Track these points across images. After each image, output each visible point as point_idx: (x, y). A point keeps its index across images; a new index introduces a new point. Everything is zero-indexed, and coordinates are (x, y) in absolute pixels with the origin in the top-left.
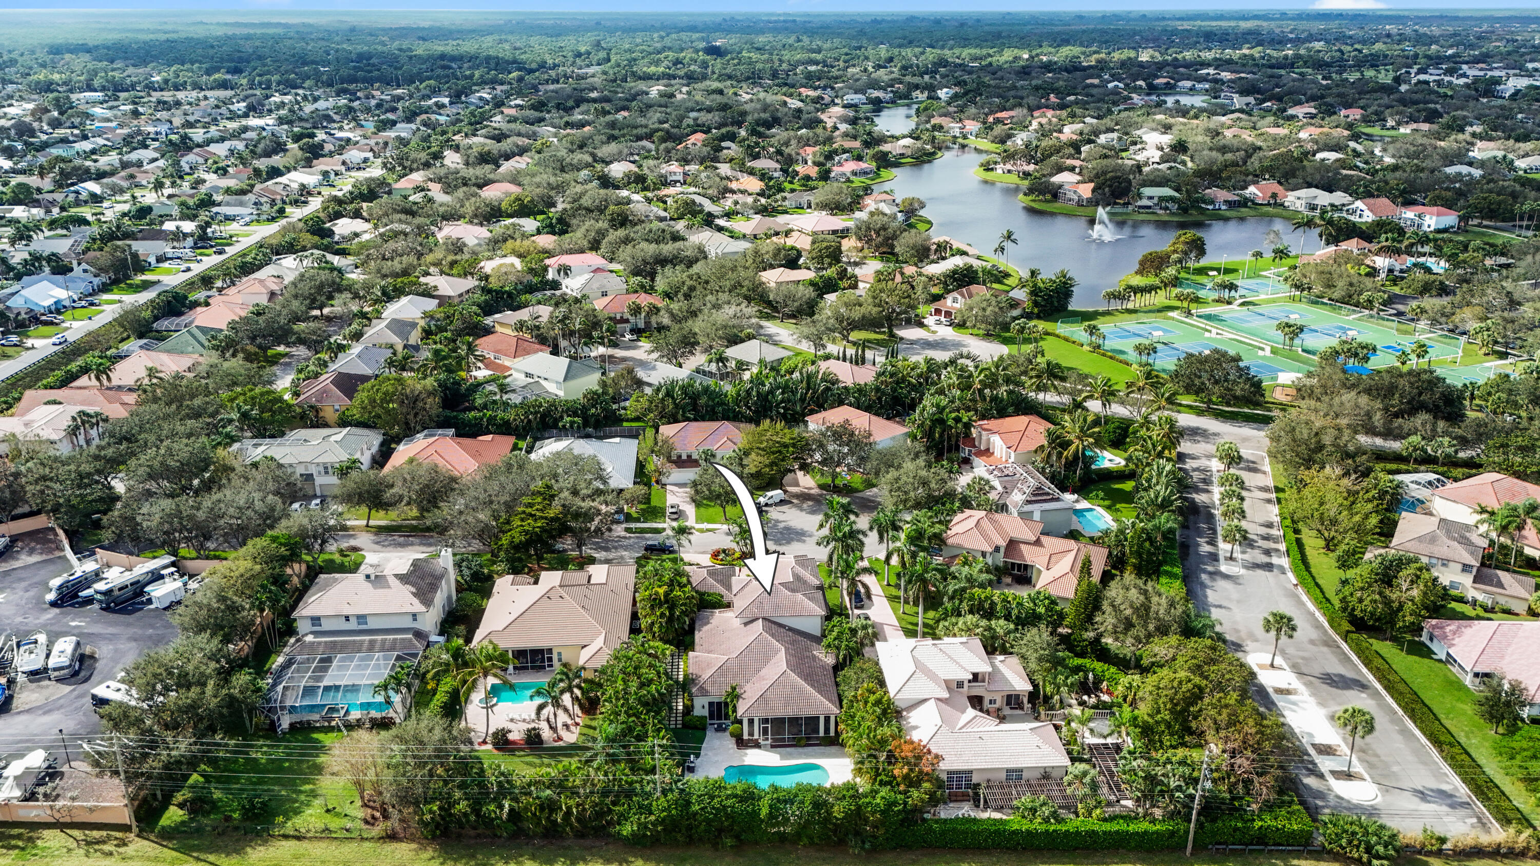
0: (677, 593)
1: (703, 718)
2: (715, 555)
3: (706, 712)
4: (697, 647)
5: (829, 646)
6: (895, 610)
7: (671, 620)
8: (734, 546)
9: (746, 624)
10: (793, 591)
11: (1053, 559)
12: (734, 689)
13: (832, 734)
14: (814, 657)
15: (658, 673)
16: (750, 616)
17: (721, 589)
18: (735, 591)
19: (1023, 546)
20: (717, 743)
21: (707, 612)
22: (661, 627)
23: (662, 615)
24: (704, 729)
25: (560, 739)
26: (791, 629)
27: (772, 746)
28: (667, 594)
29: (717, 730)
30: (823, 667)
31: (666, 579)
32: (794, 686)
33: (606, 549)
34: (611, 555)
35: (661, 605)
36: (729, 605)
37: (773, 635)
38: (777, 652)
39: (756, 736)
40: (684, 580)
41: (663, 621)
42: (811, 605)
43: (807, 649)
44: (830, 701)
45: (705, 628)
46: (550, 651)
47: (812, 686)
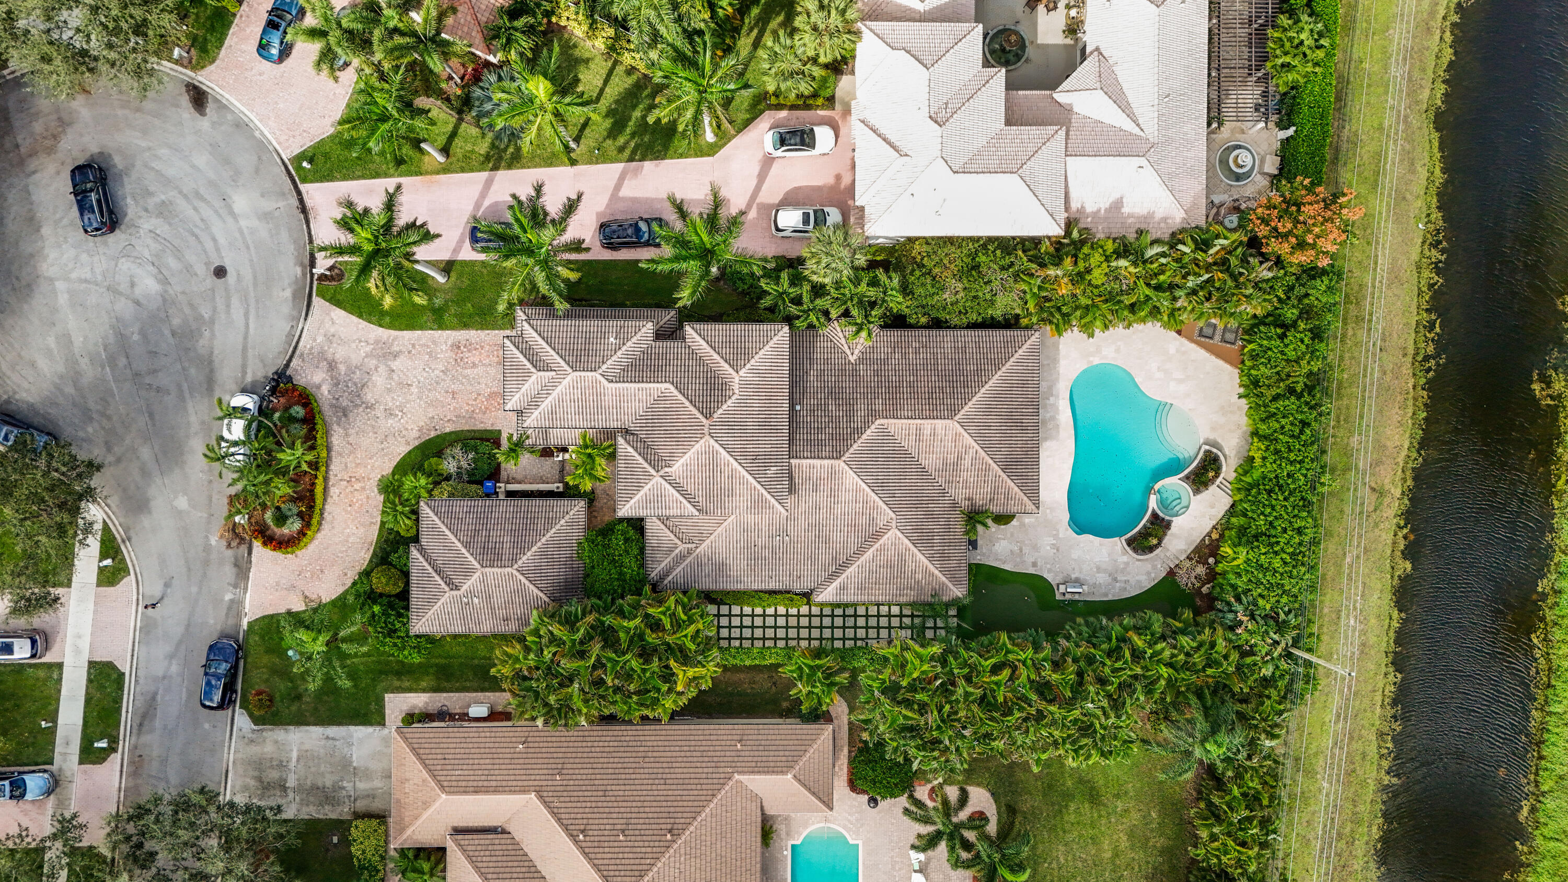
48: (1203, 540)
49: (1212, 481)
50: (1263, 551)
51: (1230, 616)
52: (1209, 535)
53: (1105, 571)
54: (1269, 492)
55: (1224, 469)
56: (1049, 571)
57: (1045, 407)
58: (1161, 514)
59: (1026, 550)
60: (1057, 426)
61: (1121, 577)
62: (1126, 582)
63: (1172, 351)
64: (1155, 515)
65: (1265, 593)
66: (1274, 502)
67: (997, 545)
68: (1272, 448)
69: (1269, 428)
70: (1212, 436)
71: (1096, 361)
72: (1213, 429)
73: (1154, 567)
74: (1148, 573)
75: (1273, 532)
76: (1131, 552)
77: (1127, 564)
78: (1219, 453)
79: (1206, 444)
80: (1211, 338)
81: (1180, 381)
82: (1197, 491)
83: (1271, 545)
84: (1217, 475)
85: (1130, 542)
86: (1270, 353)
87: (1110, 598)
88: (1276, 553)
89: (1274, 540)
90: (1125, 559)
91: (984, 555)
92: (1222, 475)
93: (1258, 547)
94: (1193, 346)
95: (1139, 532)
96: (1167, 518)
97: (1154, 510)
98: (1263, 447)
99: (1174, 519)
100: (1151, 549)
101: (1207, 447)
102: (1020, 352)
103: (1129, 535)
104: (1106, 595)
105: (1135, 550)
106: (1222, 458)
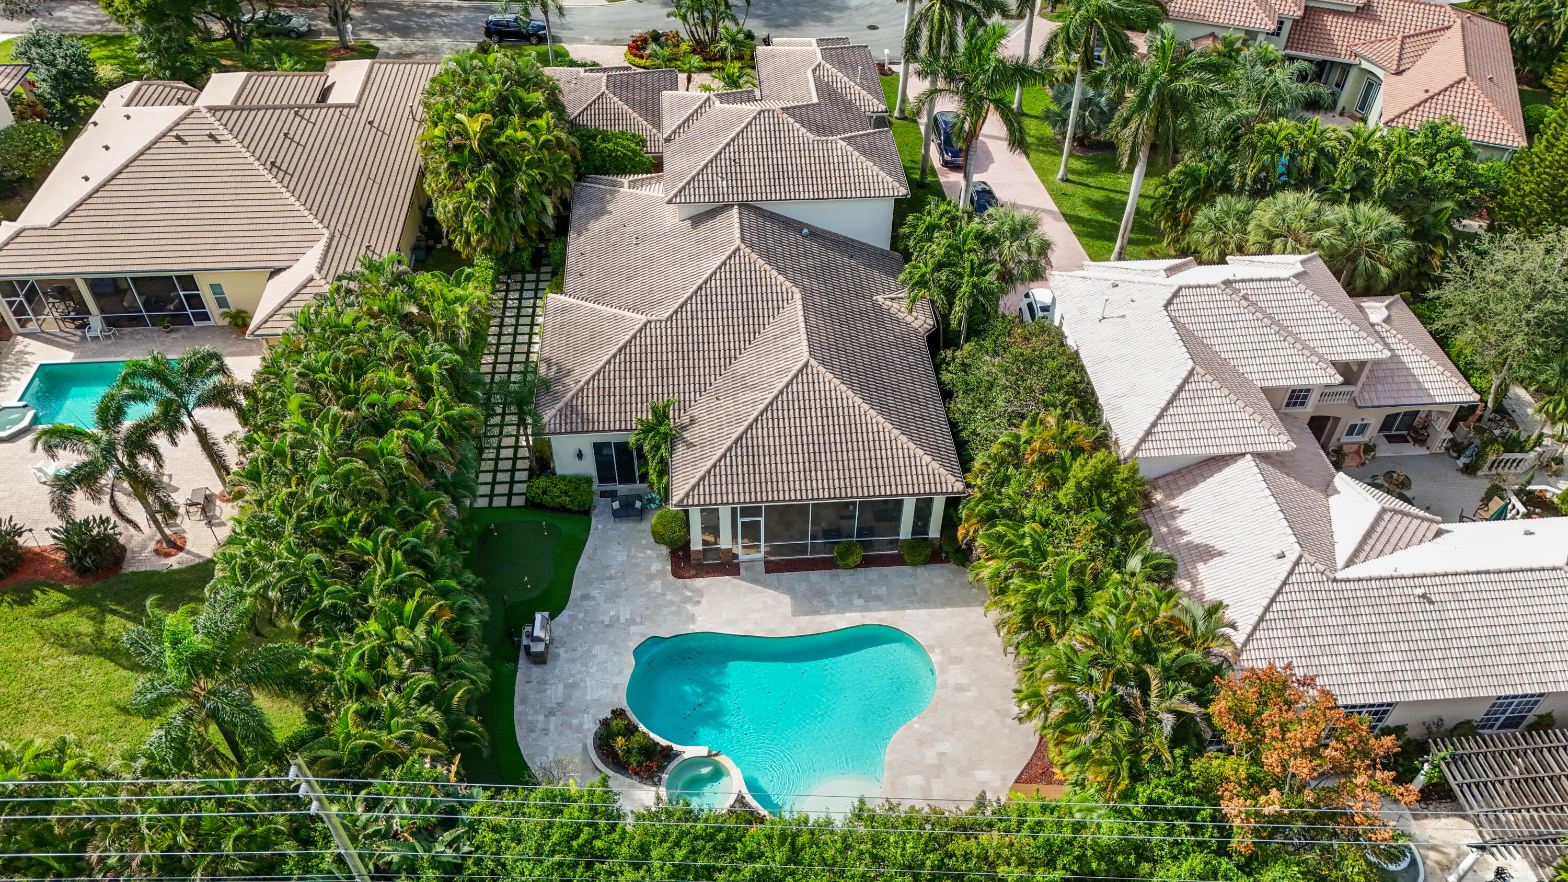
0: (515, 132)
1: (583, 481)
2: (637, 47)
3: (588, 467)
4: (570, 281)
5: (922, 283)
6: (1043, 173)
7: (503, 202)
8: (674, 25)
9: (697, 220)
10: (820, 129)
11: (1409, 49)
12: (661, 415)
13: (934, 531)
14: (880, 313)
15: (423, 380)
16: (706, 201)
17: (639, 124)
18: (669, 124)
19: (1330, 22)
20: (617, 556)
21: (597, 185)
22: (480, 224)
23: (481, 192)
24: (585, 513)
25: (175, 545)
26: (816, 234)
27: (771, 567)
28: (488, 135)
29: (618, 515)
30: (903, 341)
31: (488, 94)
32: (830, 411)
33: (404, 32)
34: (412, 45)
35: (477, 163)
36: (657, 166)
37: (768, 255)
38: (784, 300)
39: (725, 542)
40: (537, 97)
41: (486, 205)
42: (871, 168)
43: (861, 291)
44: (935, 452)
45: (596, 226)
46: (188, 281)
47: (883, 408)
53: (568, 697)
58: (671, 767)
59: (609, 585)
60: (817, 612)
61: (554, 722)
62: (546, 731)
64: (671, 755)
67: (622, 549)
85: (617, 715)
87: (518, 708)
91: (605, 533)
96: (664, 779)
97: (683, 753)
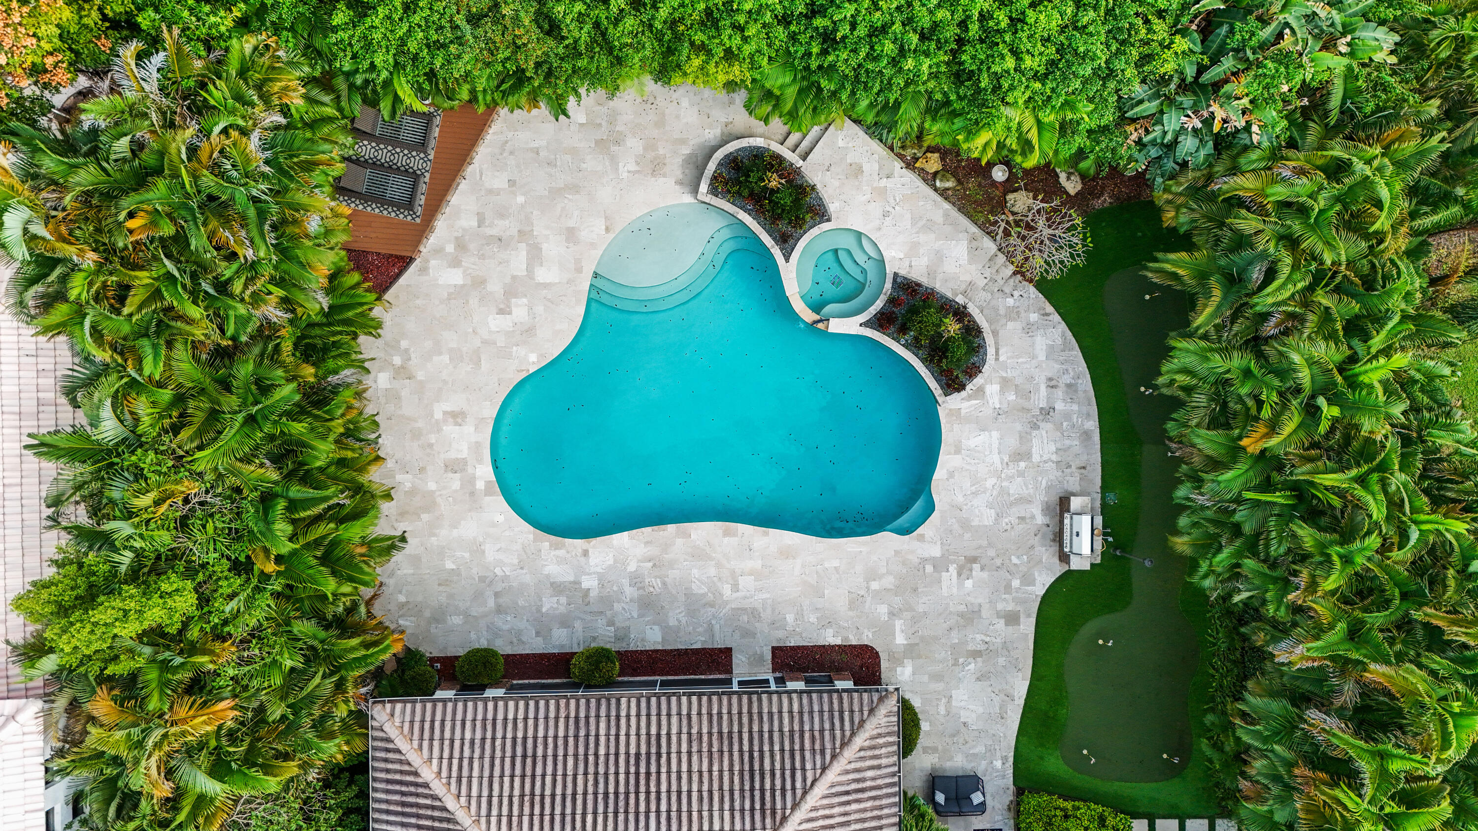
20: (967, 701)
27: (721, 659)
48: (943, 193)
49: (791, 175)
50: (1010, 63)
51: (1188, 144)
52: (930, 179)
53: (1024, 438)
54: (829, 40)
55: (759, 142)
56: (1028, 580)
57: (607, 601)
58: (879, 304)
59: (975, 641)
61: (1041, 398)
62: (1051, 385)
63: (454, 277)
64: (882, 321)
65: (1135, 53)
66: (862, 31)
67: (964, 716)
68: (699, 37)
69: (639, 47)
70: (675, 168)
71: (485, 472)
72: (656, 167)
73: (1013, 314)
74: (1029, 329)
75: (951, 32)
76: (978, 380)
77: (1005, 383)
78: (719, 155)
79: (695, 191)
80: (416, 177)
81: (535, 256)
82: (820, 214)
83: (989, 38)
84: (776, 163)
85: (953, 385)
86: (412, 46)
87: (1093, 425)
88: (1016, 22)
89: (974, 28)
90: (992, 389)
91: (990, 750)
92: (775, 147)
93: (997, 77)
94: (441, 225)
95: (928, 361)
96: (888, 285)
97: (866, 324)
98: (696, 62)
99: (890, 270)
100: (972, 331)
101: (704, 187)
102: (427, 774)
103: (933, 384)
104: (1086, 435)
105: (973, 371)
106: (732, 147)
